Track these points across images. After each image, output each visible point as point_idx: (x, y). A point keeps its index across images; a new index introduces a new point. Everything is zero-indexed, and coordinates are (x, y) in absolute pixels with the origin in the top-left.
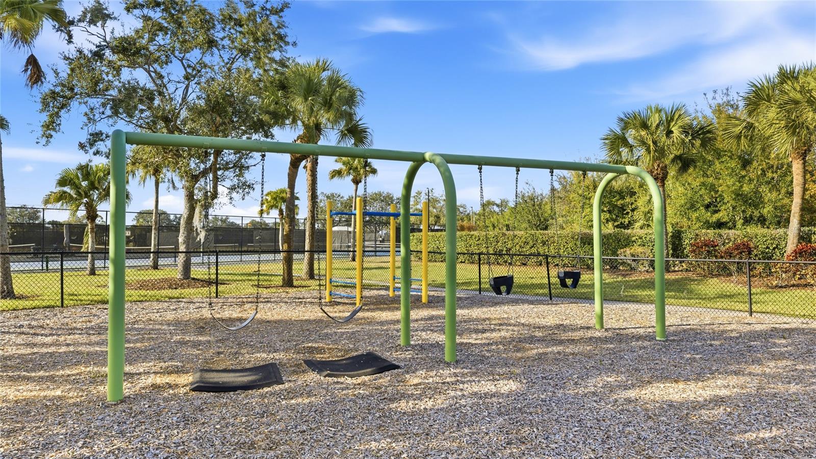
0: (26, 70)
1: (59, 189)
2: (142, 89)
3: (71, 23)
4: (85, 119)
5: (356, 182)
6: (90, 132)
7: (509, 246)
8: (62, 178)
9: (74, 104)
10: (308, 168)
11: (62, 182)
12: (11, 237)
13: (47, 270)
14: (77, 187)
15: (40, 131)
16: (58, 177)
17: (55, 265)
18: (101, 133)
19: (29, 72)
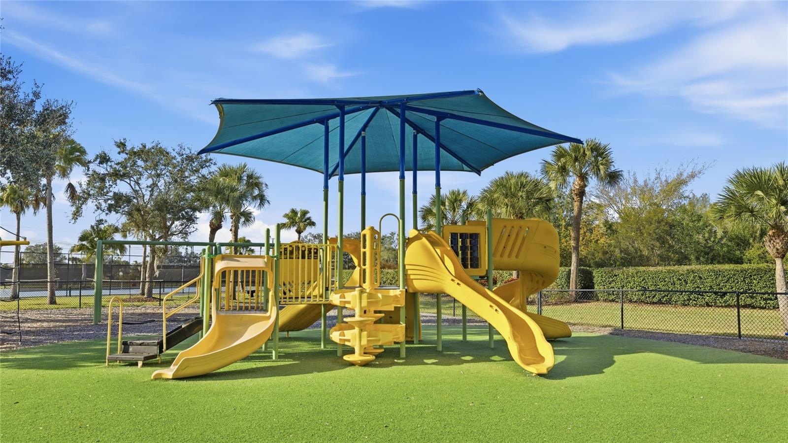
0: (67, 191)
1: (80, 243)
2: (124, 197)
3: (90, 162)
4: (96, 207)
5: (299, 232)
6: (97, 219)
7: (384, 280)
8: (82, 236)
9: (90, 201)
10: (233, 231)
11: (82, 239)
12: (56, 274)
13: (70, 296)
14: (92, 242)
15: (71, 217)
16: (80, 235)
17: (75, 293)
18: (102, 220)
19: (69, 192)
